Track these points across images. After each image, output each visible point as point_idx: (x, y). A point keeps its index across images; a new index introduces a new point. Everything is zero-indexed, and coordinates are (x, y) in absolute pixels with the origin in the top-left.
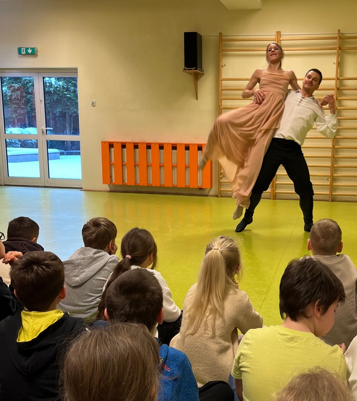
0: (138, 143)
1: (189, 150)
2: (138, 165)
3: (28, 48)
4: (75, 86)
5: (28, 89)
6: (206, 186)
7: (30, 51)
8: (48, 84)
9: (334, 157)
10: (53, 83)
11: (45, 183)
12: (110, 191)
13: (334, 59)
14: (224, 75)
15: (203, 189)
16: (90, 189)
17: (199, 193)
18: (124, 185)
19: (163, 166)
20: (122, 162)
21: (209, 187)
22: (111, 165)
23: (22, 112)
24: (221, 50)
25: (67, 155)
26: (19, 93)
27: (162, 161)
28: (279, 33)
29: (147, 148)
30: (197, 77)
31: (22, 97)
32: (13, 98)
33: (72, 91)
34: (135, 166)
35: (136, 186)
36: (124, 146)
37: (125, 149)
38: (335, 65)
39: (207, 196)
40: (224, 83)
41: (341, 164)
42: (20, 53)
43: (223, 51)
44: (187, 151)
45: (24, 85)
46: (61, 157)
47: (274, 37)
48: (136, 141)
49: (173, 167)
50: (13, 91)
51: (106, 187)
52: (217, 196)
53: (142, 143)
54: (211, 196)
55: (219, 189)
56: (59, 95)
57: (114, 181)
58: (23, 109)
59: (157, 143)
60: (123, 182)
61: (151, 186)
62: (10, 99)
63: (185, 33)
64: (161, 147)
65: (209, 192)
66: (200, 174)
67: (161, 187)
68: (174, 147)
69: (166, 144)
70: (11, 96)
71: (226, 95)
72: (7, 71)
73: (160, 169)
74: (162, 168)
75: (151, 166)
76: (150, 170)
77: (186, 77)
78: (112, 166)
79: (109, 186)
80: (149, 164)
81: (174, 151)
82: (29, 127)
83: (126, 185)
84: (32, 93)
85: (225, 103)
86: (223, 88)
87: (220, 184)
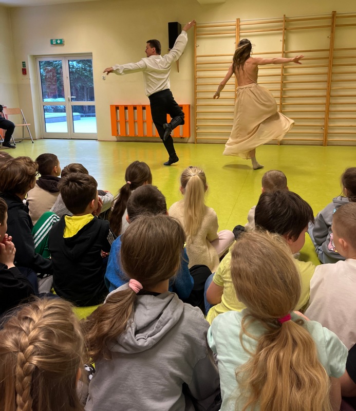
0: (136, 106)
2: (137, 122)
3: (57, 40)
4: (91, 66)
5: (57, 70)
6: (186, 136)
7: (59, 42)
8: (71, 66)
10: (75, 65)
11: (71, 136)
12: (117, 141)
13: (281, 38)
14: (198, 53)
15: (184, 138)
16: (103, 140)
18: (127, 136)
20: (125, 120)
21: (188, 137)
22: (117, 122)
23: (54, 87)
24: (195, 35)
25: (86, 116)
26: (51, 73)
28: (238, 20)
29: (143, 109)
31: (54, 76)
32: (47, 77)
33: (88, 70)
34: (135, 122)
35: (136, 137)
36: (126, 108)
37: (127, 111)
38: (282, 42)
39: (186, 143)
40: (198, 59)
42: (52, 43)
43: (197, 35)
45: (55, 68)
46: (81, 118)
47: (235, 23)
48: (135, 104)
50: (47, 72)
51: (114, 138)
52: (194, 143)
54: (190, 143)
55: (195, 137)
56: (79, 74)
57: (120, 134)
58: (54, 85)
60: (126, 134)
61: (146, 137)
62: (45, 78)
63: (169, 23)
65: (188, 140)
66: (181, 127)
70: (46, 76)
71: (199, 68)
72: (43, 57)
78: (119, 123)
79: (116, 137)
82: (59, 97)
83: (129, 137)
84: (61, 74)
85: (200, 74)
86: (197, 63)
87: (196, 134)
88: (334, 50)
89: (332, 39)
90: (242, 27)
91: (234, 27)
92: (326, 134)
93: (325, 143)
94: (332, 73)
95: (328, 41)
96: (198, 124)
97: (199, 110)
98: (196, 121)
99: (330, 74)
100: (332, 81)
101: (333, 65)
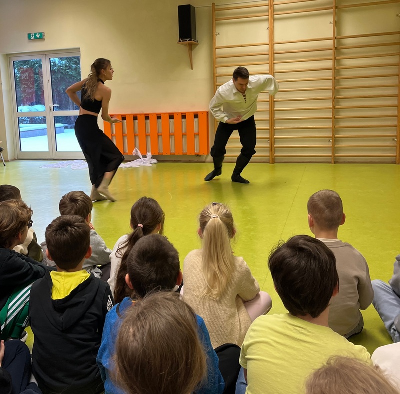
0: (137, 115)
1: (186, 118)
2: (138, 135)
3: (37, 34)
4: (78, 64)
6: (204, 152)
7: (38, 36)
9: (335, 118)
11: (53, 156)
13: (331, 19)
14: (218, 44)
15: (200, 155)
17: (197, 159)
19: (162, 135)
21: (207, 154)
24: (214, 20)
27: (160, 130)
29: (146, 119)
30: (191, 48)
33: (74, 69)
34: (135, 136)
36: (124, 118)
37: (125, 121)
38: (332, 25)
39: (204, 162)
40: (218, 51)
41: (343, 124)
42: (30, 38)
43: (217, 20)
44: (184, 120)
45: (33, 66)
46: (66, 130)
47: (268, 2)
48: (136, 112)
49: (171, 135)
50: (22, 73)
53: (141, 115)
54: (208, 162)
56: (62, 73)
58: (31, 88)
59: (155, 114)
62: (20, 80)
63: (179, 7)
64: (159, 117)
65: (206, 158)
66: (197, 141)
68: (171, 116)
69: (163, 114)
70: (21, 77)
71: (220, 63)
73: (159, 138)
74: (161, 137)
77: (181, 49)
80: (148, 134)
81: (172, 120)
82: (37, 104)
85: (220, 71)
86: (217, 57)
90: (277, 7)
91: (266, 8)
92: (399, 148)
93: (399, 161)
95: (398, 21)
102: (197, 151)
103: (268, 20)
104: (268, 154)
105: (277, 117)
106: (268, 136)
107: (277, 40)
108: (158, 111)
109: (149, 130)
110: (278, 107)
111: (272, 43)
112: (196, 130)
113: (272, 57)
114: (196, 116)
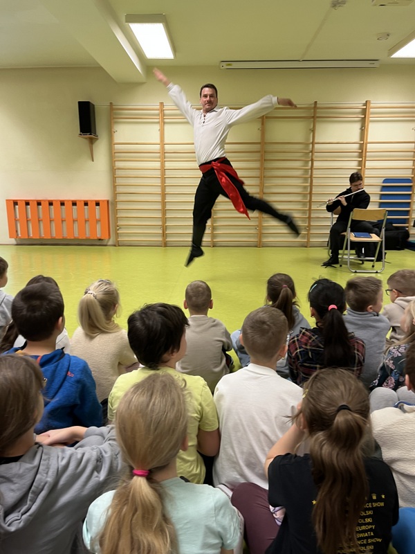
0: (41, 201)
1: (88, 205)
2: (42, 220)
6: (105, 237)
12: (17, 245)
14: (116, 140)
15: (102, 240)
17: (99, 243)
18: (29, 239)
20: (27, 218)
21: (107, 238)
22: (16, 221)
24: (112, 118)
27: (64, 216)
28: (162, 104)
29: (49, 205)
30: (92, 141)
34: (39, 221)
35: (41, 239)
36: (27, 203)
37: (29, 206)
39: (106, 245)
41: (219, 215)
43: (114, 118)
44: (86, 207)
47: (158, 107)
48: (39, 198)
49: (74, 221)
51: (13, 241)
52: (115, 246)
53: (45, 201)
54: (110, 245)
55: (116, 239)
57: (20, 235)
59: (58, 200)
60: (29, 236)
61: (54, 239)
63: (79, 102)
64: (62, 204)
65: (108, 241)
66: (98, 227)
67: (64, 239)
68: (74, 204)
69: (67, 200)
71: (119, 157)
73: (62, 223)
74: (64, 222)
75: (53, 220)
76: (53, 224)
77: (82, 141)
78: (18, 222)
79: (16, 240)
81: (74, 207)
83: (32, 239)
85: (118, 164)
86: (115, 151)
87: (117, 235)
88: (266, 143)
89: (263, 132)
90: (166, 112)
91: (157, 112)
92: (261, 235)
93: (259, 245)
94: (265, 169)
95: (259, 134)
96: (119, 223)
97: (119, 207)
98: (116, 219)
99: (263, 169)
100: (264, 177)
101: (265, 160)
102: (99, 236)
103: (159, 123)
104: (160, 239)
105: (168, 207)
106: (160, 223)
107: (166, 142)
108: (62, 198)
109: (53, 216)
110: (168, 199)
111: (162, 143)
112: (98, 216)
113: (163, 155)
114: (98, 204)
